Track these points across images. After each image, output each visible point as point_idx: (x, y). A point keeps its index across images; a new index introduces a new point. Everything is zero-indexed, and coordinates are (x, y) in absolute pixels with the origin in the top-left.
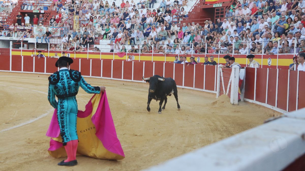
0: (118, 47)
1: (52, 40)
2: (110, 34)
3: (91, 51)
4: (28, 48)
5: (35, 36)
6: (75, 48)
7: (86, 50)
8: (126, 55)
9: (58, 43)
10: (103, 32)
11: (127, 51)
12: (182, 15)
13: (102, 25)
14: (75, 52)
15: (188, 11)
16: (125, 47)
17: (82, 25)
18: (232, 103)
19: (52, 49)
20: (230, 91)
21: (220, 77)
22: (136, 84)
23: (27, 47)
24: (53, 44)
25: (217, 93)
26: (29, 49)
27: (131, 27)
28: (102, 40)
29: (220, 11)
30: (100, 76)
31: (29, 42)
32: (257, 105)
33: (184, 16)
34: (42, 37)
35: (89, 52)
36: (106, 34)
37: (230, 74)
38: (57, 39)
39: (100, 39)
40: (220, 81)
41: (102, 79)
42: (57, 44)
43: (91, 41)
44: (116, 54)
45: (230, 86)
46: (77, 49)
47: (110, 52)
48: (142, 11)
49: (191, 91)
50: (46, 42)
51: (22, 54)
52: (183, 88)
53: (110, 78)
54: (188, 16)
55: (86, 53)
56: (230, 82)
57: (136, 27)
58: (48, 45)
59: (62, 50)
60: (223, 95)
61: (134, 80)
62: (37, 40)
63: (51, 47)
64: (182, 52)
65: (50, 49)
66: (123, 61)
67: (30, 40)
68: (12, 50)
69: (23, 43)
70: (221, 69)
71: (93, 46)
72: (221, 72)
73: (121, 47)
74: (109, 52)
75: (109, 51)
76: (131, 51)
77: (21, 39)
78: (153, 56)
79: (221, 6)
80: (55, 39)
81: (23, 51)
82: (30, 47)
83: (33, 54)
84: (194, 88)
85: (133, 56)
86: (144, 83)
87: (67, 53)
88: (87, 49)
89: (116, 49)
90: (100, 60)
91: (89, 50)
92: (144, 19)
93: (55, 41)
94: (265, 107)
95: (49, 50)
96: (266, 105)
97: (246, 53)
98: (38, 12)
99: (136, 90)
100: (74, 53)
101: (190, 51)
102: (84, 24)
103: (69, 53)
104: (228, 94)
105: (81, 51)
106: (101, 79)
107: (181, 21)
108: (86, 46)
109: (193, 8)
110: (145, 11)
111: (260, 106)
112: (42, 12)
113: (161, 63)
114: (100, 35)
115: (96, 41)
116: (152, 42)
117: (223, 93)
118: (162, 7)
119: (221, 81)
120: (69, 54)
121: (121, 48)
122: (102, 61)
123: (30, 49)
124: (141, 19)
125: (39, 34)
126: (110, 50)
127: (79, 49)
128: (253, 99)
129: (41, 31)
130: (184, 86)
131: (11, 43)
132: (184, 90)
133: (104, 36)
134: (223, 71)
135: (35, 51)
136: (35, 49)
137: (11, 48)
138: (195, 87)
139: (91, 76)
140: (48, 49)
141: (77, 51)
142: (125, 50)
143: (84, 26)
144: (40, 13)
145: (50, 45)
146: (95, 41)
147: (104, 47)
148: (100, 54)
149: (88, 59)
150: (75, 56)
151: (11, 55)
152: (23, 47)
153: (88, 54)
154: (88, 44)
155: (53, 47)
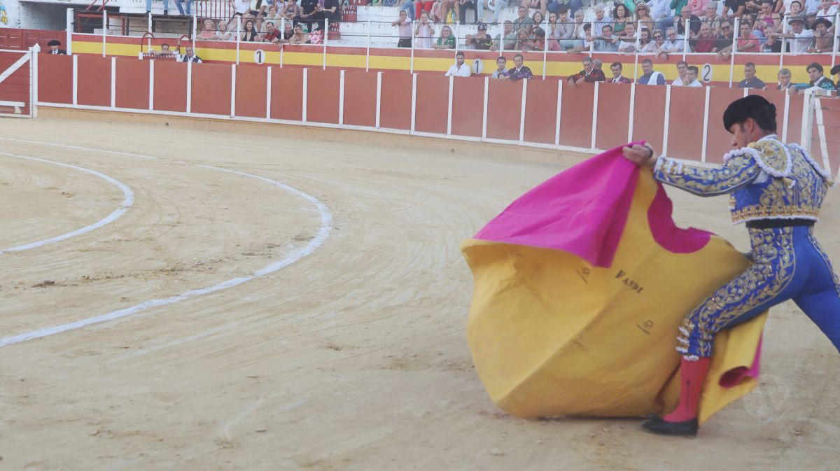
4: (126, 31)
6: (282, 30)
9: (223, 16)
11: (458, 43)
14: (281, 45)
16: (451, 32)
19: (204, 36)
21: (811, 128)
22: (496, 150)
23: (121, 28)
24: (206, 18)
26: (128, 34)
28: (363, 7)
30: (374, 125)
31: (121, 11)
35: (327, 47)
39: (357, 3)
40: (813, 139)
41: (380, 135)
43: (334, 9)
44: (419, 54)
46: (286, 38)
47: (399, 46)
51: (104, 49)
53: (407, 132)
55: (320, 50)
58: (192, 22)
61: (488, 136)
63: (199, 29)
65: (200, 35)
67: (127, 5)
68: (74, 38)
69: (108, 14)
70: (817, 102)
72: (815, 110)
74: (395, 47)
75: (393, 43)
78: (547, 60)
81: (109, 40)
82: (130, 29)
83: (144, 51)
85: (479, 60)
87: (256, 50)
89: (419, 36)
93: (213, 8)
95: (194, 36)
100: (278, 50)
101: (678, 45)
103: (261, 49)
105: (300, 44)
115: (347, 10)
116: (538, 14)
120: (263, 53)
121: (438, 34)
123: (133, 36)
126: (397, 40)
127: (293, 36)
131: (70, 15)
134: (823, 108)
135: (149, 40)
136: (150, 36)
137: (69, 30)
138: (706, 161)
139: (341, 125)
140: (190, 37)
141: (289, 42)
142: (452, 38)
145: (198, 22)
148: (365, 54)
149: (324, 69)
150: (282, 58)
151: (69, 53)
152: (108, 26)
153: (327, 52)
154: (326, 20)
155: (208, 30)
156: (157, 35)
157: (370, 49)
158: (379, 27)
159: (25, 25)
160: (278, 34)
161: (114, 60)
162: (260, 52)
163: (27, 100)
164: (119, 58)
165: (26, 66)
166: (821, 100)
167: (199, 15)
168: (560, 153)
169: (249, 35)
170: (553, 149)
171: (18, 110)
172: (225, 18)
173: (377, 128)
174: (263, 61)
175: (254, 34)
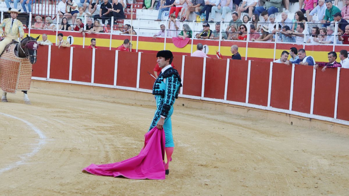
0: (175, 25)
1: (37, 8)
3: (118, 33)
6: (85, 24)
7: (108, 30)
8: (191, 44)
9: (50, 13)
11: (194, 35)
14: (84, 33)
16: (189, 27)
22: (210, 106)
24: (38, 15)
28: (140, 10)
30: (135, 87)
35: (112, 35)
38: (47, 5)
39: (137, 7)
41: (139, 93)
42: (47, 16)
43: (118, 11)
44: (169, 41)
46: (87, 28)
49: (329, 126)
50: (25, 9)
52: (311, 119)
55: (108, 37)
58: (29, 17)
59: (58, 28)
61: (205, 96)
63: (34, 21)
65: (33, 26)
66: (184, 57)
71: (123, 22)
73: (181, 26)
76: (202, 35)
78: (249, 47)
80: (44, 5)
84: (335, 120)
85: (206, 46)
86: (226, 105)
87: (67, 36)
88: (110, 29)
89: (170, 29)
90: (137, 51)
91: (114, 29)
93: (44, 8)
99: (208, 119)
100: (82, 37)
103: (72, 35)
105: (97, 33)
106: (137, 91)
108: (107, 22)
113: (265, 62)
115: (130, 11)
116: (246, 17)
120: (72, 38)
121: (181, 28)
122: (140, 53)
127: (92, 27)
130: (314, 113)
132: (313, 123)
139: (115, 86)
140: (27, 26)
141: (89, 32)
142: (190, 32)
145: (33, 17)
146: (126, 11)
147: (144, 24)
148: (136, 40)
149: (110, 49)
150: (85, 42)
153: (112, 39)
154: (112, 17)
155: (39, 23)
157: (139, 37)
158: (149, 23)
160: (82, 26)
162: (70, 37)
167: (34, 13)
168: (249, 109)
169: (65, 26)
170: (244, 106)
172: (52, 15)
173: (137, 88)
174: (72, 43)
175: (68, 26)
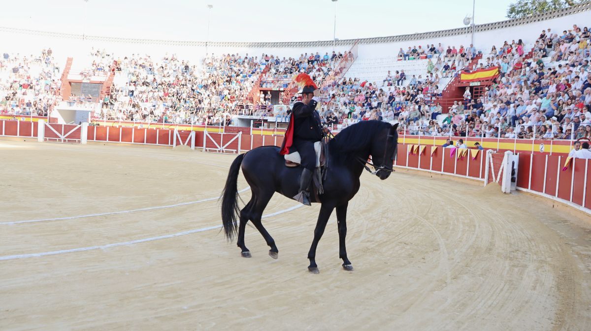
2: (354, 113)
4: (269, 127)
5: (275, 115)
10: (347, 111)
12: (436, 94)
13: (345, 104)
15: (442, 90)
17: (324, 103)
18: (504, 192)
20: (501, 179)
21: (488, 163)
23: (267, 126)
25: (485, 180)
27: (378, 106)
29: (479, 90)
31: (268, 121)
32: (532, 195)
33: (438, 95)
34: (282, 116)
36: (350, 113)
37: (502, 160)
45: (502, 173)
48: (390, 89)
51: (262, 133)
54: (441, 95)
56: (501, 168)
57: (384, 105)
60: (492, 183)
62: (276, 119)
64: (438, 134)
67: (270, 119)
68: (253, 129)
69: (263, 122)
77: (261, 118)
79: (479, 84)
81: (264, 130)
83: (274, 134)
92: (392, 98)
94: (541, 197)
96: (543, 194)
97: (514, 137)
98: (278, 89)
101: (449, 134)
102: (326, 101)
104: (499, 182)
107: (434, 101)
109: (447, 86)
110: (393, 88)
111: (536, 196)
112: (282, 89)
114: (344, 114)
117: (492, 181)
118: (411, 85)
119: (490, 167)
123: (270, 129)
124: (388, 97)
125: (279, 112)
128: (528, 188)
129: (281, 109)
131: (252, 121)
133: (348, 115)
134: (493, 157)
136: (276, 129)
137: (252, 127)
138: (456, 173)
143: (326, 104)
144: (279, 91)
151: (251, 134)
152: (263, 125)
156: (279, 128)
159: (239, 125)
161: (264, 136)
163: (237, 149)
164: (266, 136)
165: (238, 138)
166: (492, 155)
171: (234, 152)
